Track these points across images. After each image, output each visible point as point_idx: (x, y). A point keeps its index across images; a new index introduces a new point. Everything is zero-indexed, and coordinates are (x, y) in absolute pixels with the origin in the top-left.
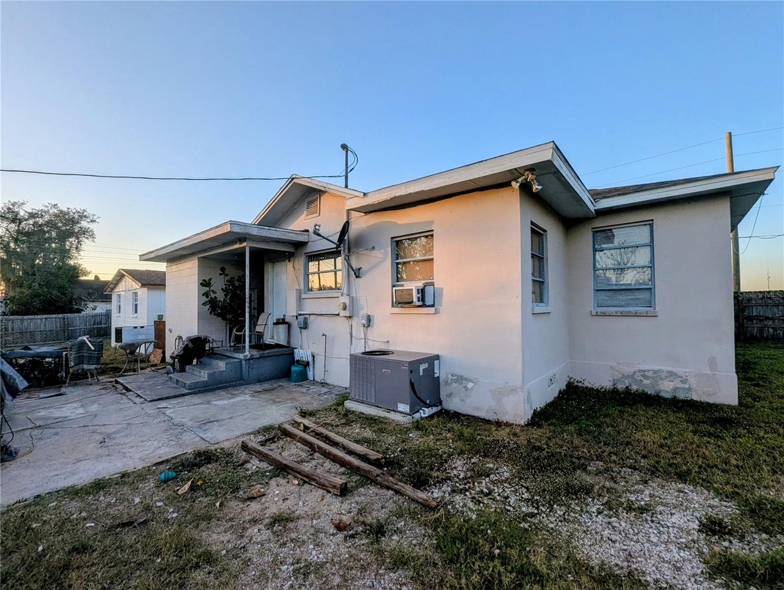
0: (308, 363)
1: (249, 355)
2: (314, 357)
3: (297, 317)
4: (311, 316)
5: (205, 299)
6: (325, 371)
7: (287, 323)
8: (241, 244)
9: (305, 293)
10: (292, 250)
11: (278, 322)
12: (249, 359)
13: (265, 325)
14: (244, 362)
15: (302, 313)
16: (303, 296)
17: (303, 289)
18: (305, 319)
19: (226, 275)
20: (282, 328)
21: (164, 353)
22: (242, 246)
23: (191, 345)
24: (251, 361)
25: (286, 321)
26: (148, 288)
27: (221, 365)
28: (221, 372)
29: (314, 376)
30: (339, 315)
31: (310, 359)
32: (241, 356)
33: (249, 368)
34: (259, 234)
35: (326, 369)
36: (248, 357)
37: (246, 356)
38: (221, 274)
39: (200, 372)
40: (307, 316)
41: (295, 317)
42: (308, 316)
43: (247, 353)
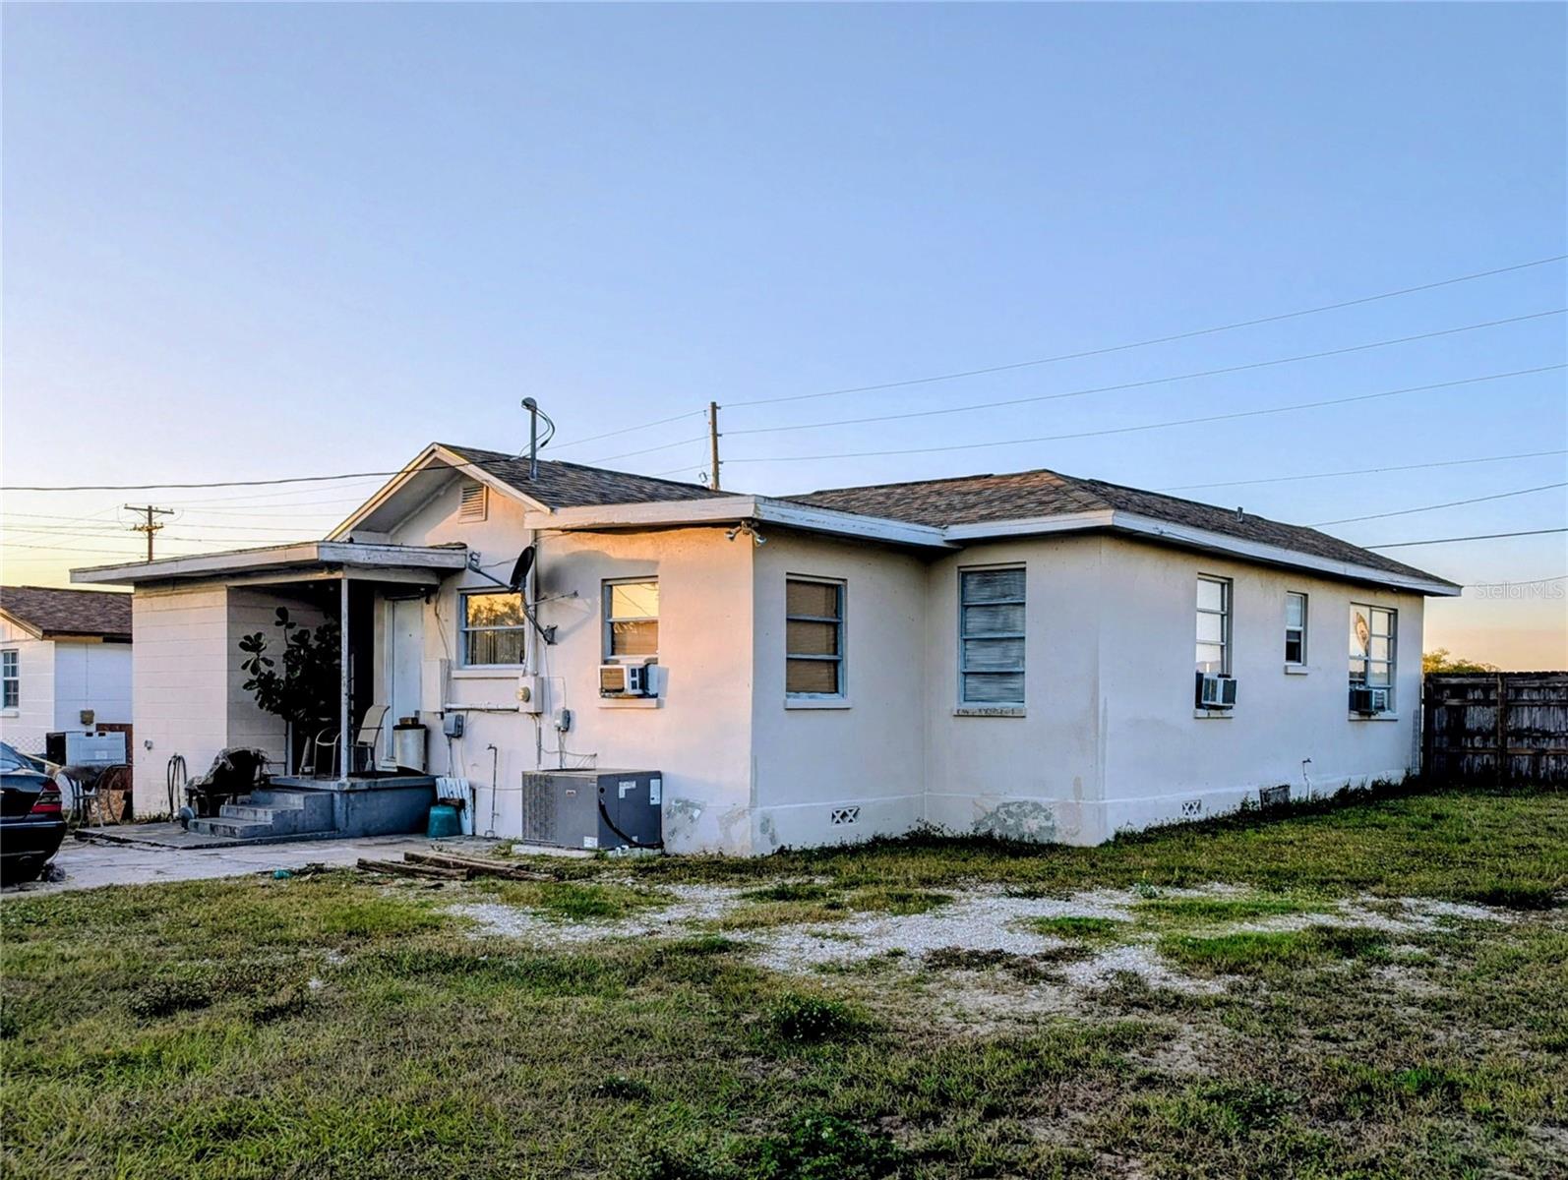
0: (462, 803)
1: (349, 784)
2: (473, 791)
3: (442, 714)
4: (471, 713)
5: (250, 676)
6: (494, 814)
7: (423, 726)
8: (331, 573)
9: (459, 668)
10: (432, 581)
11: (403, 726)
12: (348, 792)
13: (379, 729)
14: (337, 796)
15: (453, 706)
16: (455, 674)
17: (454, 659)
18: (459, 719)
19: (291, 626)
20: (412, 737)
22: (332, 577)
23: (230, 766)
24: (352, 796)
25: (421, 722)
27: (296, 801)
28: (296, 813)
29: (474, 828)
30: (516, 710)
31: (467, 796)
32: (333, 785)
33: (347, 807)
34: (369, 561)
35: (496, 811)
36: (346, 788)
37: (343, 785)
38: (278, 624)
39: (255, 813)
40: (461, 713)
41: (439, 716)
42: (464, 713)
43: (344, 779)
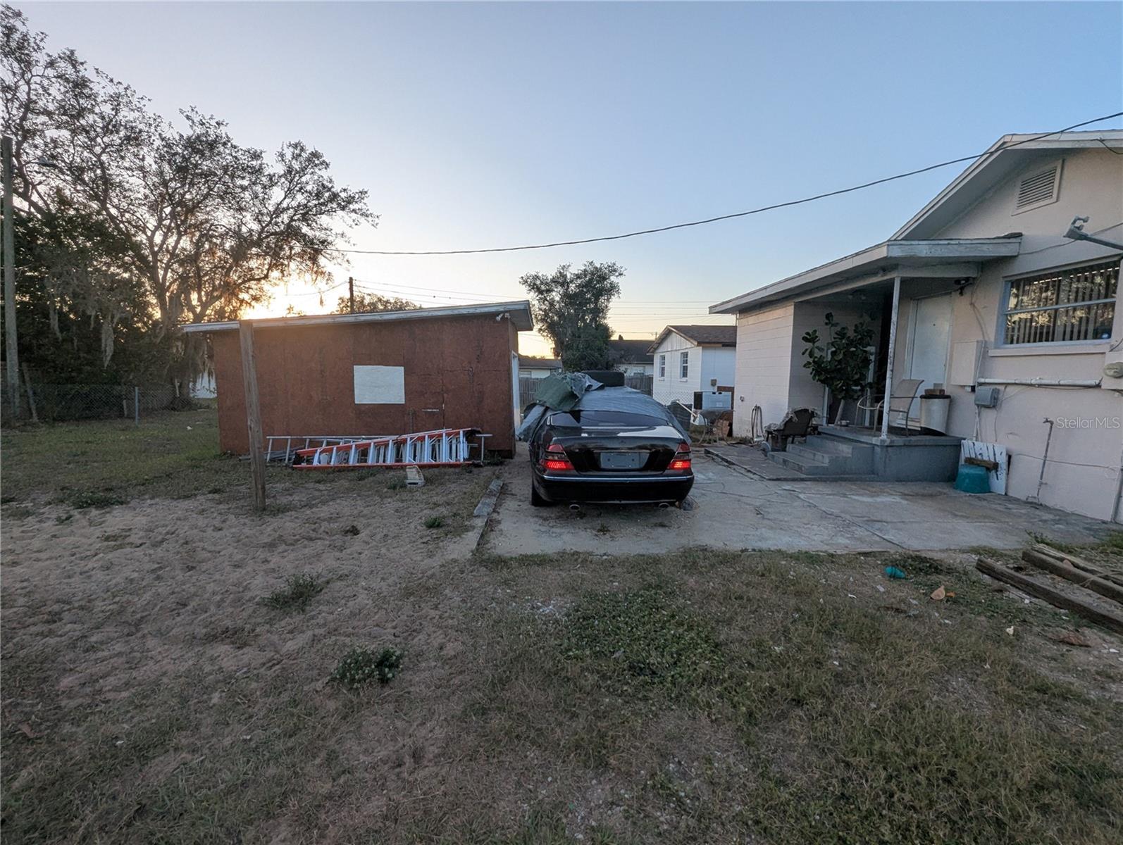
0: (995, 466)
1: (888, 441)
2: (1010, 457)
3: (973, 389)
4: (1009, 388)
5: (807, 359)
6: (1041, 484)
7: (948, 397)
8: (885, 275)
9: (996, 348)
10: (971, 274)
11: (929, 395)
12: (887, 446)
13: (913, 398)
14: (878, 450)
15: (987, 381)
16: (992, 353)
17: (992, 339)
18: (996, 392)
19: (836, 325)
20: (937, 405)
21: (731, 425)
22: (885, 278)
23: (795, 419)
24: (889, 449)
25: (946, 393)
26: (703, 348)
27: (845, 449)
28: (846, 458)
29: (1006, 488)
30: (1098, 386)
31: (1002, 460)
32: (875, 440)
33: (886, 458)
34: (931, 255)
35: (1043, 481)
36: (887, 443)
37: (883, 441)
38: (826, 324)
39: (814, 455)
40: (998, 387)
41: (970, 389)
42: (1002, 388)
43: (884, 436)
